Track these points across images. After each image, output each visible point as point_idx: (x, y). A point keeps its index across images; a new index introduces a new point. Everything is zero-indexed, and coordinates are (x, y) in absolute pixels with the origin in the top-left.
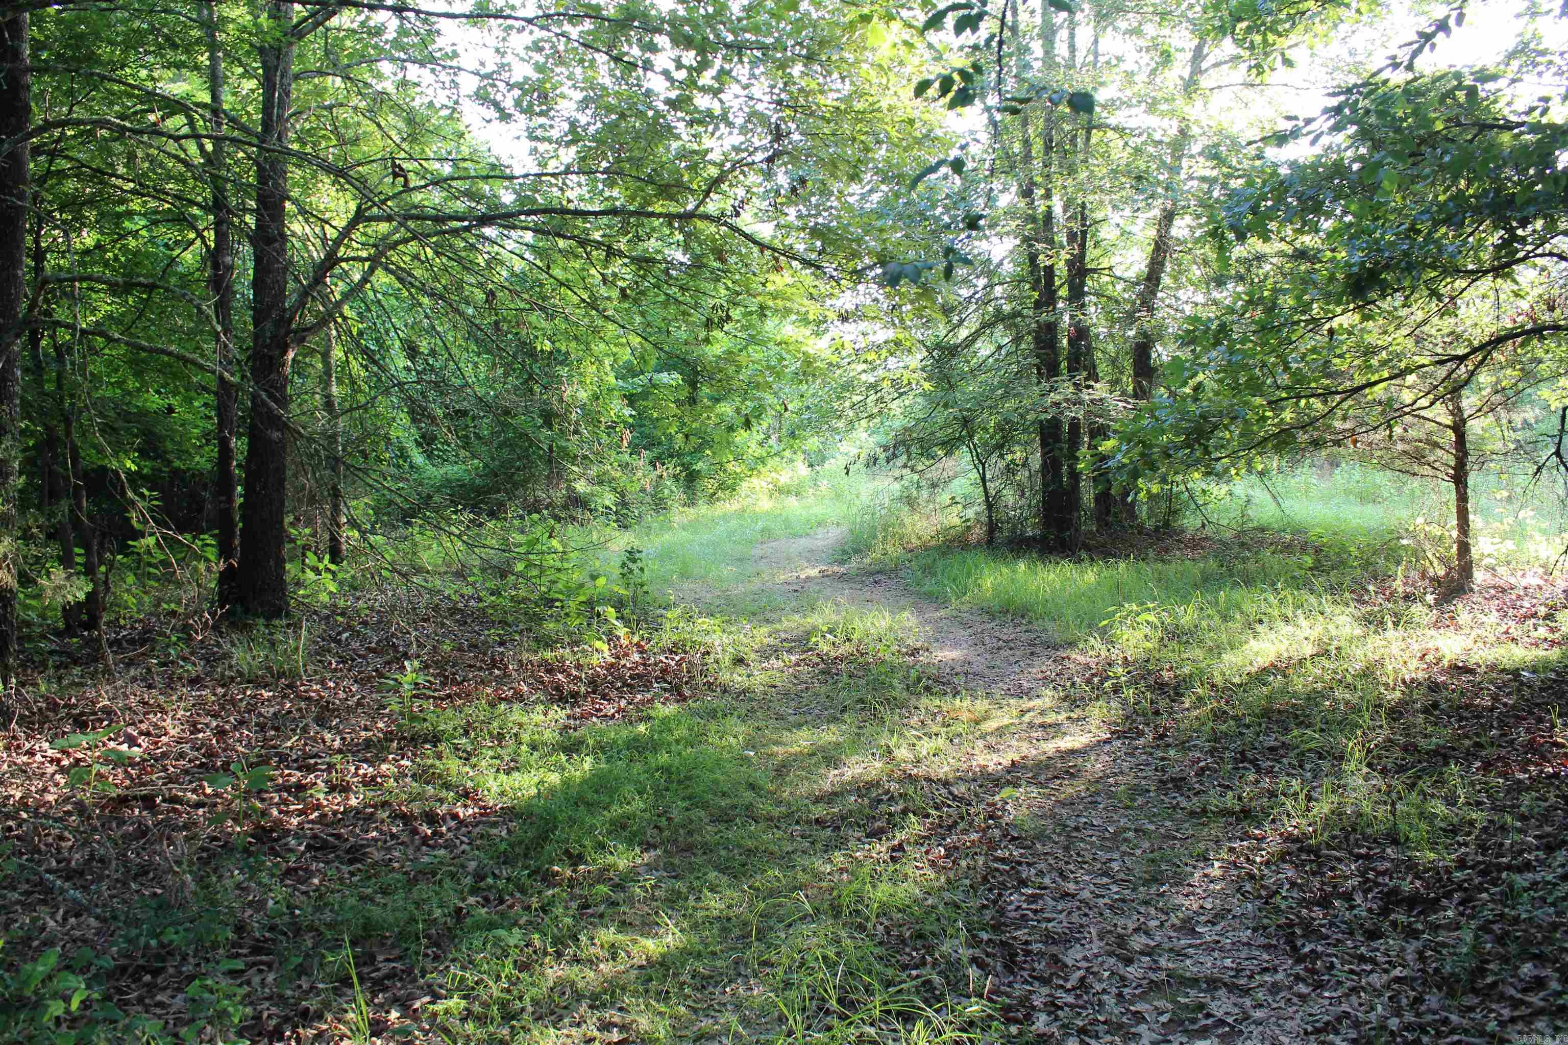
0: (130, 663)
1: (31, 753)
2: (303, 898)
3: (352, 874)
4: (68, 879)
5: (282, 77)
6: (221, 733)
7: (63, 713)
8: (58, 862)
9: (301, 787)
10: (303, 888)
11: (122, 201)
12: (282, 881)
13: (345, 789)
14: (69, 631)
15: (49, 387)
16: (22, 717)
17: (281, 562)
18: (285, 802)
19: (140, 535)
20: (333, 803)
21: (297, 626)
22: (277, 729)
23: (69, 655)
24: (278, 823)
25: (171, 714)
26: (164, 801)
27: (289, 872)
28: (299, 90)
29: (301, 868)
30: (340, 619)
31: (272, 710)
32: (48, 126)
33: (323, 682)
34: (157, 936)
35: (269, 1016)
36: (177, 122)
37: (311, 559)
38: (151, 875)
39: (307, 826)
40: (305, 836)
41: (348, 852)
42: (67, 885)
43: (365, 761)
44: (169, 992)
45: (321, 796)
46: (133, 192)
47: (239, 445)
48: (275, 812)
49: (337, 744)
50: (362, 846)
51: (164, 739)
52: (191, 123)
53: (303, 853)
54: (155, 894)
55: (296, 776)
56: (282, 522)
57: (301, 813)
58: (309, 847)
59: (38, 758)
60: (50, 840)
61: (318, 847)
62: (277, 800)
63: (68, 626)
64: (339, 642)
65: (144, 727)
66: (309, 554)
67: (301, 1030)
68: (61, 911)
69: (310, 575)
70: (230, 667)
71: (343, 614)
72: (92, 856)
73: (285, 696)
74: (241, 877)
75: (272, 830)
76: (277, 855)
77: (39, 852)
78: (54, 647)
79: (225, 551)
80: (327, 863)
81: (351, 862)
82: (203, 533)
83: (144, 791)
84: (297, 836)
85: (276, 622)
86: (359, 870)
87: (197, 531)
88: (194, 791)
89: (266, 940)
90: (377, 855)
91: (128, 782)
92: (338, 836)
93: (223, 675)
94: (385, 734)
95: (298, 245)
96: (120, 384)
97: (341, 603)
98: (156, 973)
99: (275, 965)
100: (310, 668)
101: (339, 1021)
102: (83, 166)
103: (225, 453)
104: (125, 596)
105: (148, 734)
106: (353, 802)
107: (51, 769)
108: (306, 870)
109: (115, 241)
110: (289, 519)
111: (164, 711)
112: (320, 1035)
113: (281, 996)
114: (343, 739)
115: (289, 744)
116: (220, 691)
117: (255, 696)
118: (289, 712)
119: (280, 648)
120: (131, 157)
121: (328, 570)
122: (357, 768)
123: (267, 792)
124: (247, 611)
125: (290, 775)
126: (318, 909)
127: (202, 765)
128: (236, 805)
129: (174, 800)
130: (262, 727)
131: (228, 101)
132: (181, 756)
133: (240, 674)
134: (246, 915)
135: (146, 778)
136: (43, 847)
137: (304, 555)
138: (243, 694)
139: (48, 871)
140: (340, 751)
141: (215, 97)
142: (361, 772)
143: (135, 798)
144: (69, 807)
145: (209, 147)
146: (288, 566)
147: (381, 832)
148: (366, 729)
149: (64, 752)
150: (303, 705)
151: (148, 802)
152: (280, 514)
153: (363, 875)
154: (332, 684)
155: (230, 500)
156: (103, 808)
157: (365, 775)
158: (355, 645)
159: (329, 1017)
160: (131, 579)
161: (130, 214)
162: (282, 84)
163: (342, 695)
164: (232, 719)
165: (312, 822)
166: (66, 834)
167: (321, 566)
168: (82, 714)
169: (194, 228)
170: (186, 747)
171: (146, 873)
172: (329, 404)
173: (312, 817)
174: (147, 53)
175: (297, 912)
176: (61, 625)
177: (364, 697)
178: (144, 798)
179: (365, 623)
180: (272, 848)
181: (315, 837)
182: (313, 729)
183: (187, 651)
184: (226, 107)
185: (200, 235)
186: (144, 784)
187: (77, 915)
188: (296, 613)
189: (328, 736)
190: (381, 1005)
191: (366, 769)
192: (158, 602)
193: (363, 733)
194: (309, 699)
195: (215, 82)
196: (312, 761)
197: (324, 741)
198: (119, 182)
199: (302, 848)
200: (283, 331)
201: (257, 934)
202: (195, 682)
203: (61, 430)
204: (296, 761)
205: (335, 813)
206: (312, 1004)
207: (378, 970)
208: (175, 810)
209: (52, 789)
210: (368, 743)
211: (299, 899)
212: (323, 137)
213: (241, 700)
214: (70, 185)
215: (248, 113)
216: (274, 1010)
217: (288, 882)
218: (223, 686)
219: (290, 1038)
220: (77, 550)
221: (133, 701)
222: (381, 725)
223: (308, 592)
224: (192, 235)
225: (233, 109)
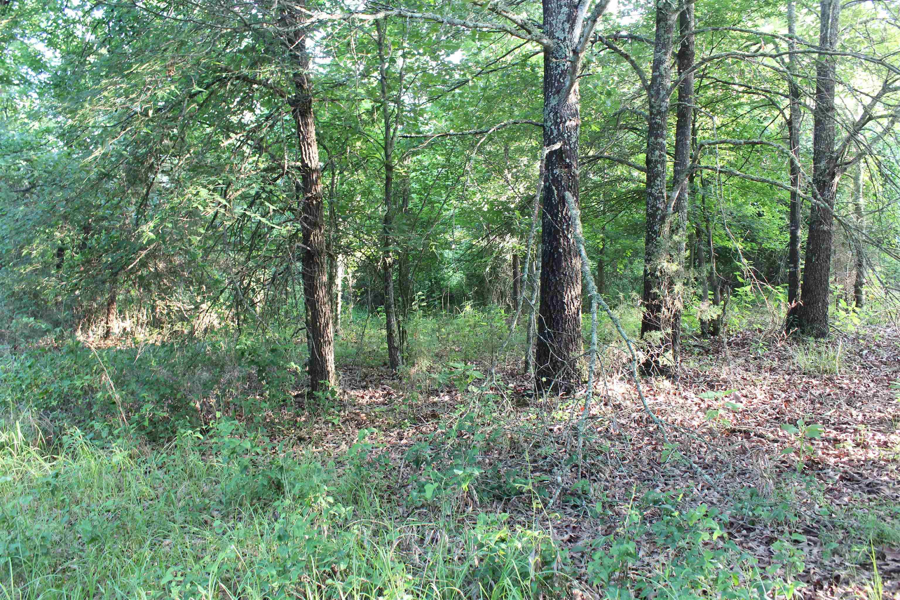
0: (736, 356)
1: (686, 398)
2: (837, 508)
3: (870, 500)
4: (704, 468)
5: (834, 9)
6: (788, 401)
7: (702, 379)
8: (699, 458)
9: (836, 441)
10: (838, 502)
11: (738, 98)
12: (824, 494)
13: (865, 446)
14: (703, 335)
15: (698, 203)
16: (682, 379)
17: (825, 305)
18: (827, 448)
19: (742, 285)
20: (858, 454)
21: (834, 344)
22: (821, 404)
23: (703, 348)
24: (822, 460)
25: (759, 387)
26: (755, 435)
27: (830, 490)
28: (844, 16)
29: (836, 490)
30: (861, 341)
31: (818, 392)
32: (704, 61)
33: (851, 379)
34: (752, 511)
35: (814, 573)
36: (769, 48)
37: (843, 304)
38: (747, 475)
39: (840, 465)
40: (839, 471)
41: (867, 485)
42: (704, 471)
43: (879, 431)
44: (756, 543)
45: (850, 448)
46: (743, 92)
47: (803, 234)
48: (820, 452)
49: (860, 418)
50: (878, 484)
51: (755, 401)
52: (777, 47)
53: (837, 481)
54: (750, 487)
55: (833, 434)
56: (827, 281)
57: (836, 456)
58: (842, 478)
59: (689, 401)
60: (695, 446)
61: (847, 478)
62: (821, 446)
63: (703, 333)
64: (861, 356)
65: (744, 392)
66: (841, 300)
67: (834, 587)
68: (700, 485)
69: (842, 313)
70: (794, 364)
71: (864, 339)
72: (716, 459)
73: (827, 385)
74: (799, 488)
75: (818, 463)
76: (821, 479)
77: (690, 451)
78: (696, 343)
79: (792, 296)
80: (853, 490)
81: (869, 492)
82: (778, 285)
83: (744, 428)
84: (834, 470)
85: (822, 340)
86: (875, 498)
87: (775, 284)
88: (772, 432)
89: (813, 528)
90: (888, 492)
91: (735, 422)
92: (861, 475)
93: (789, 368)
94: (894, 416)
95: (840, 112)
96: (734, 200)
97: (862, 332)
98: (749, 530)
99: (819, 544)
100: (843, 370)
101: (860, 589)
102: (718, 81)
103: (794, 238)
104: (734, 319)
105: (746, 396)
106: (871, 455)
107: (696, 408)
108: (839, 491)
109: (733, 121)
110: (831, 279)
111: (755, 385)
112: (846, 594)
113: (822, 563)
114: (864, 416)
115: (829, 413)
116: (787, 377)
117: (808, 383)
118: (829, 395)
119: (824, 356)
120: (742, 72)
121: (854, 311)
122: (874, 435)
123: (815, 439)
124: (803, 332)
125: (830, 432)
126: (847, 517)
127: (777, 418)
128: (798, 444)
129: (761, 436)
130: (812, 402)
131: (798, 31)
132: (764, 411)
133: (800, 369)
134: (802, 510)
135: (745, 421)
136: (692, 449)
137: (837, 301)
138: (800, 381)
139: (695, 463)
140: (862, 423)
141: (790, 30)
142: (876, 438)
143: (740, 431)
144: (704, 430)
145: (787, 60)
146: (829, 307)
147: (890, 478)
148: (880, 411)
149: (702, 400)
150: (838, 391)
151: (747, 434)
152: (827, 276)
153: (878, 502)
154: (856, 381)
155: (796, 267)
156: (722, 434)
157: (879, 440)
158: (872, 358)
159: (853, 585)
160: (736, 309)
161: (741, 104)
162: (833, 13)
163: (863, 388)
164: (794, 394)
165: (844, 463)
166: (703, 444)
167: (850, 308)
168: (712, 381)
169: (778, 108)
170: (768, 407)
171: (744, 474)
172: (858, 209)
173: (843, 460)
174: (753, 11)
175: (833, 515)
176: (699, 332)
177: (878, 391)
178: (745, 432)
179: (878, 346)
180: (819, 474)
181: (846, 472)
182: (844, 407)
183: (768, 352)
184: (797, 34)
185: (782, 112)
186: (745, 424)
187: (708, 489)
188: (834, 336)
189: (854, 413)
190: (890, 588)
191: (879, 436)
192: (750, 323)
193: (878, 414)
194: (841, 388)
195: (791, 19)
196: (844, 426)
197: (852, 416)
198: (736, 87)
199: (837, 477)
200: (832, 165)
201: (808, 523)
202: (772, 370)
203: (703, 225)
204: (834, 424)
205: (859, 461)
206: (843, 574)
207: (888, 565)
208: (761, 442)
209: (697, 419)
210: (881, 421)
211: (834, 508)
212: (859, 42)
213: (800, 384)
214: (710, 93)
215: (810, 36)
216: (817, 570)
217: (828, 496)
218: (789, 374)
219: (827, 590)
220: (710, 292)
221: (739, 378)
222: (890, 410)
223: (840, 323)
224: (777, 112)
225: (801, 35)
